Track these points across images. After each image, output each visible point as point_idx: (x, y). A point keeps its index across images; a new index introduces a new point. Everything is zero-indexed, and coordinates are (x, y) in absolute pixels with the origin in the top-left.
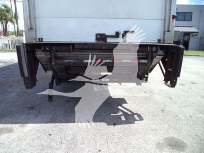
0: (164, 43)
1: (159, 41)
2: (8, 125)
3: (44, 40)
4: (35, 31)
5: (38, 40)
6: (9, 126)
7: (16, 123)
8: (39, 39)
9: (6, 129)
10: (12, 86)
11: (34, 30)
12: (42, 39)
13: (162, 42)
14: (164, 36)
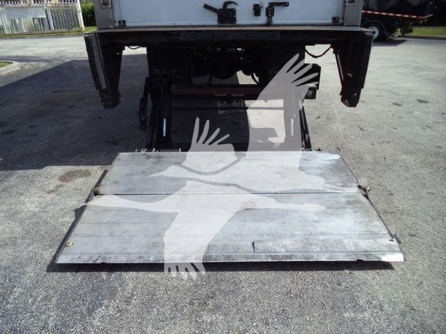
0: (342, 25)
1: (335, 21)
2: (81, 167)
3: (128, 24)
4: (112, 8)
5: (117, 24)
6: (83, 168)
7: (92, 164)
8: (120, 22)
9: (79, 172)
10: (73, 107)
11: (110, 6)
12: (124, 22)
13: (341, 21)
14: (344, 11)
